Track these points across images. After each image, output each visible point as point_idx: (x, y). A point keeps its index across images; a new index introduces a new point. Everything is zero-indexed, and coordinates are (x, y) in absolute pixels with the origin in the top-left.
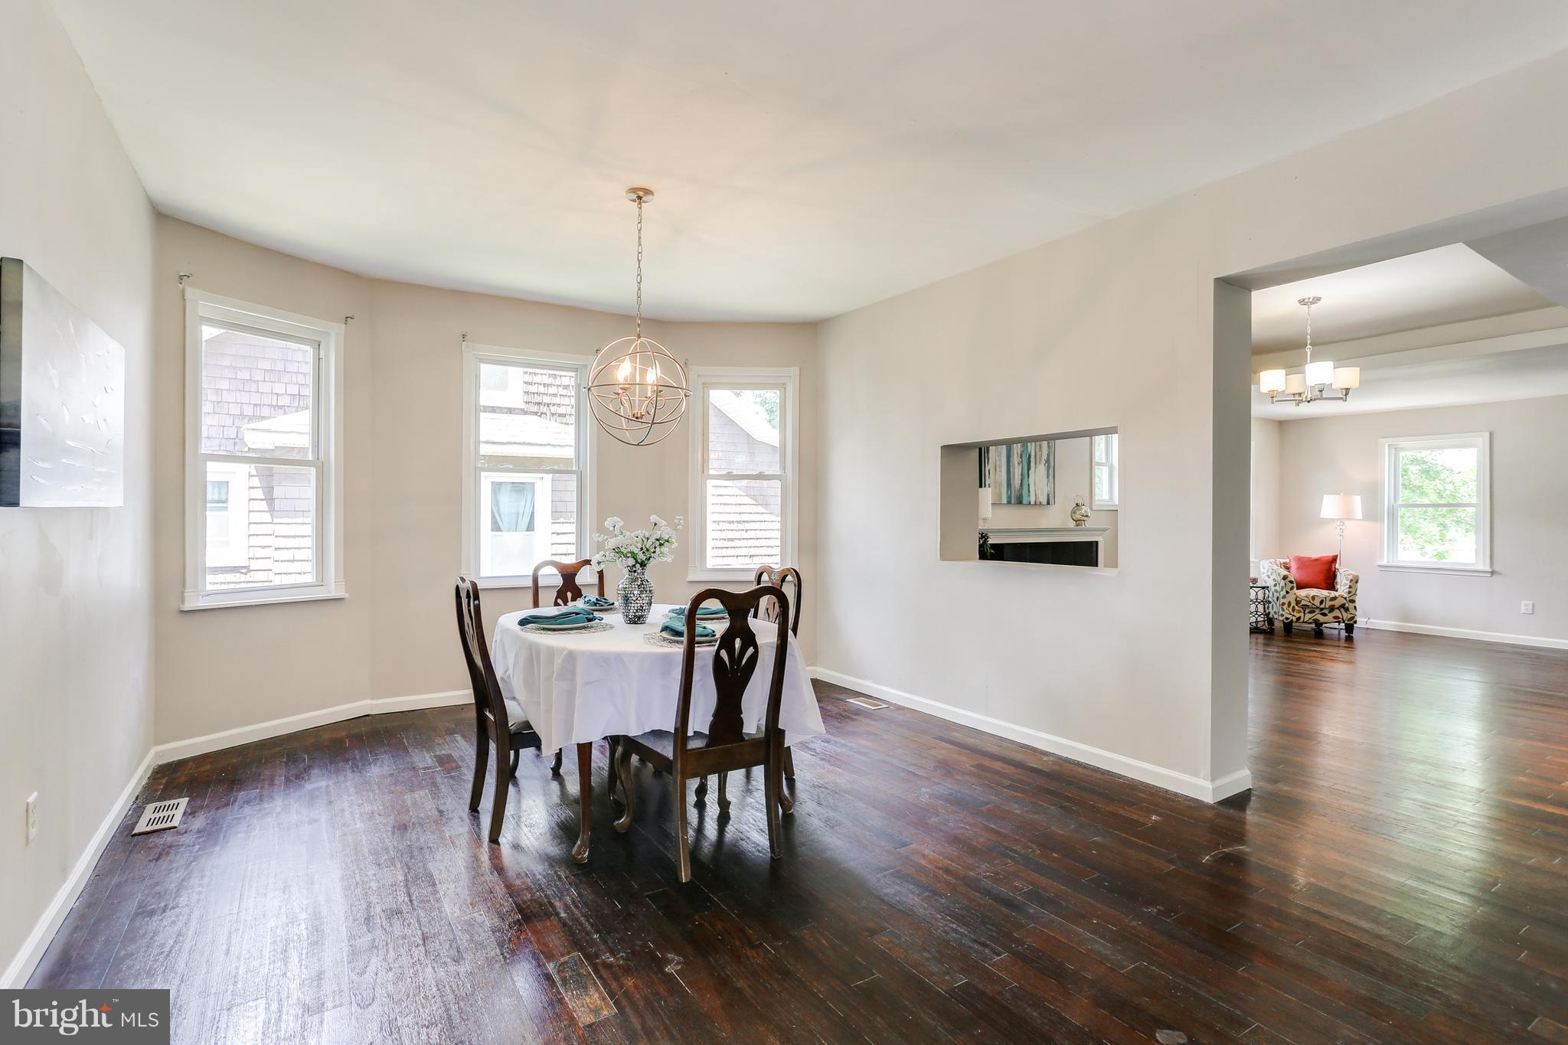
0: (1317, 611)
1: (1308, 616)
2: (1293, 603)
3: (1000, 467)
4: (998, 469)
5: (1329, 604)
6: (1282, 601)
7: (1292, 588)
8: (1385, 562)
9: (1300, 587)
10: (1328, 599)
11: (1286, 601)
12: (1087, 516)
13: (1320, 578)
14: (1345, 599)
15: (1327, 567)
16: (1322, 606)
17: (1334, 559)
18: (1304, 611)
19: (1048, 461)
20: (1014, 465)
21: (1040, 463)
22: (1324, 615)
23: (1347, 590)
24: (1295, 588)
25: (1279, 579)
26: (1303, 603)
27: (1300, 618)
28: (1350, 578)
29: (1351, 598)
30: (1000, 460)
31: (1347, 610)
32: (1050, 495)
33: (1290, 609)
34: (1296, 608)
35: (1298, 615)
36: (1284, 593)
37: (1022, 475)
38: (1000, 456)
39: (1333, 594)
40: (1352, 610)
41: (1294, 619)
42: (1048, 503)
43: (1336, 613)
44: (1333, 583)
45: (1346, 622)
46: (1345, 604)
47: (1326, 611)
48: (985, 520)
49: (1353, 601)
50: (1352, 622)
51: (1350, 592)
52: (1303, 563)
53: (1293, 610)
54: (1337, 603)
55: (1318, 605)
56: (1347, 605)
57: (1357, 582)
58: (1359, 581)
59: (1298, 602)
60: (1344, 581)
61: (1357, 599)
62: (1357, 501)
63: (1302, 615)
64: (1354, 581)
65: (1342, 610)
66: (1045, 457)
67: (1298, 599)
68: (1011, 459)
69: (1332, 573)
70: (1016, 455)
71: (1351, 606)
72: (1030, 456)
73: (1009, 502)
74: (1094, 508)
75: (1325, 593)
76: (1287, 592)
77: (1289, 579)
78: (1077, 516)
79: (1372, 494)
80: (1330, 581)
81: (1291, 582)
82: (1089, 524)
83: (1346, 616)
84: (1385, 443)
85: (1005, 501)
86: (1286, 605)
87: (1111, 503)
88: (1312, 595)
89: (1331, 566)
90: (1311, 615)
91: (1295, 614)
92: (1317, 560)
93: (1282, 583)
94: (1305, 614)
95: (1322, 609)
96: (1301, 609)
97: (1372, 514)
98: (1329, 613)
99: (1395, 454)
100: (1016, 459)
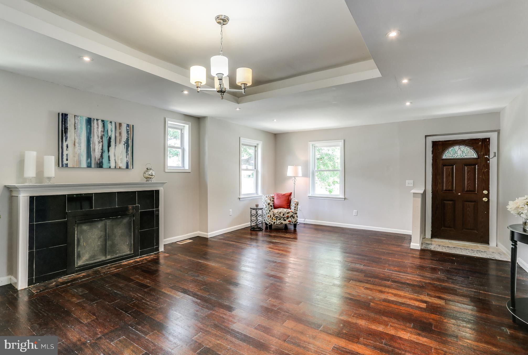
0: (282, 219)
1: (278, 221)
2: (272, 216)
3: (80, 143)
4: (77, 145)
5: (286, 215)
6: (268, 215)
7: (272, 209)
8: (310, 195)
9: (275, 208)
10: (286, 213)
11: (269, 215)
12: (152, 175)
13: (284, 203)
14: (293, 213)
15: (288, 198)
16: (284, 217)
17: (290, 194)
18: (277, 219)
19: (127, 142)
20: (94, 144)
21: (120, 143)
22: (285, 220)
23: (294, 209)
24: (273, 208)
25: (267, 204)
26: (276, 215)
27: (275, 222)
28: (295, 203)
29: (295, 212)
30: (80, 139)
31: (294, 217)
32: (129, 164)
33: (271, 219)
34: (274, 218)
35: (274, 221)
36: (268, 211)
37: (102, 149)
38: (79, 136)
39: (289, 210)
40: (296, 218)
41: (273, 223)
42: (127, 167)
43: (290, 219)
44: (290, 205)
45: (293, 223)
46: (293, 215)
47: (285, 219)
48: (49, 178)
49: (296, 213)
50: (296, 223)
51: (295, 209)
52: (279, 196)
53: (272, 219)
54: (290, 215)
55: (282, 216)
56: (294, 215)
57: (298, 205)
58: (299, 204)
59: (274, 215)
60: (293, 205)
61: (298, 212)
62: (300, 169)
63: (276, 221)
64: (297, 204)
65: (292, 218)
66: (124, 139)
67: (274, 214)
68: (92, 139)
69: (289, 201)
70: (96, 137)
71: (295, 215)
72: (110, 138)
73: (89, 166)
74: (166, 171)
75: (285, 210)
76: (270, 211)
77: (270, 205)
78: (147, 175)
79: (306, 165)
80: (288, 205)
81: (271, 206)
82: (154, 180)
83: (293, 220)
84: (311, 144)
85: (84, 164)
86: (269, 217)
87: (183, 168)
88: (280, 211)
89: (289, 197)
90: (279, 221)
91: (273, 221)
92: (284, 195)
93: (268, 206)
94: (277, 220)
95: (284, 218)
96: (276, 219)
97: (306, 175)
98: (287, 219)
99: (314, 149)
100: (96, 139)
